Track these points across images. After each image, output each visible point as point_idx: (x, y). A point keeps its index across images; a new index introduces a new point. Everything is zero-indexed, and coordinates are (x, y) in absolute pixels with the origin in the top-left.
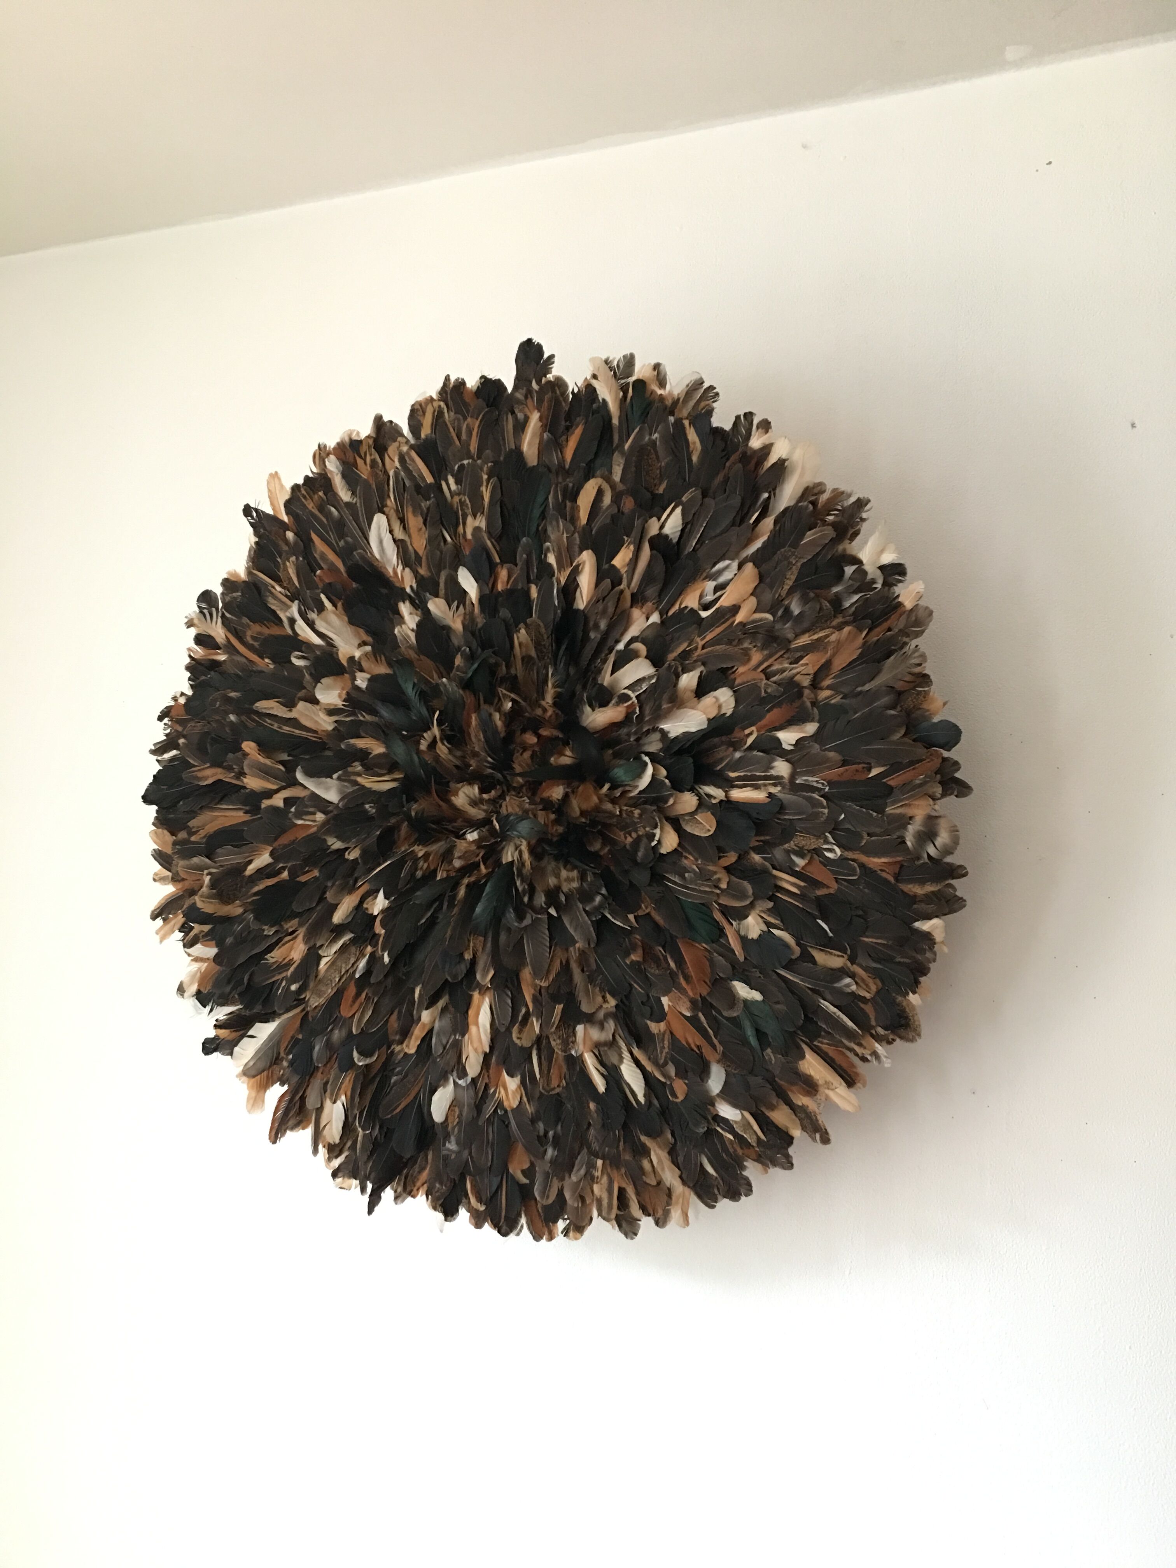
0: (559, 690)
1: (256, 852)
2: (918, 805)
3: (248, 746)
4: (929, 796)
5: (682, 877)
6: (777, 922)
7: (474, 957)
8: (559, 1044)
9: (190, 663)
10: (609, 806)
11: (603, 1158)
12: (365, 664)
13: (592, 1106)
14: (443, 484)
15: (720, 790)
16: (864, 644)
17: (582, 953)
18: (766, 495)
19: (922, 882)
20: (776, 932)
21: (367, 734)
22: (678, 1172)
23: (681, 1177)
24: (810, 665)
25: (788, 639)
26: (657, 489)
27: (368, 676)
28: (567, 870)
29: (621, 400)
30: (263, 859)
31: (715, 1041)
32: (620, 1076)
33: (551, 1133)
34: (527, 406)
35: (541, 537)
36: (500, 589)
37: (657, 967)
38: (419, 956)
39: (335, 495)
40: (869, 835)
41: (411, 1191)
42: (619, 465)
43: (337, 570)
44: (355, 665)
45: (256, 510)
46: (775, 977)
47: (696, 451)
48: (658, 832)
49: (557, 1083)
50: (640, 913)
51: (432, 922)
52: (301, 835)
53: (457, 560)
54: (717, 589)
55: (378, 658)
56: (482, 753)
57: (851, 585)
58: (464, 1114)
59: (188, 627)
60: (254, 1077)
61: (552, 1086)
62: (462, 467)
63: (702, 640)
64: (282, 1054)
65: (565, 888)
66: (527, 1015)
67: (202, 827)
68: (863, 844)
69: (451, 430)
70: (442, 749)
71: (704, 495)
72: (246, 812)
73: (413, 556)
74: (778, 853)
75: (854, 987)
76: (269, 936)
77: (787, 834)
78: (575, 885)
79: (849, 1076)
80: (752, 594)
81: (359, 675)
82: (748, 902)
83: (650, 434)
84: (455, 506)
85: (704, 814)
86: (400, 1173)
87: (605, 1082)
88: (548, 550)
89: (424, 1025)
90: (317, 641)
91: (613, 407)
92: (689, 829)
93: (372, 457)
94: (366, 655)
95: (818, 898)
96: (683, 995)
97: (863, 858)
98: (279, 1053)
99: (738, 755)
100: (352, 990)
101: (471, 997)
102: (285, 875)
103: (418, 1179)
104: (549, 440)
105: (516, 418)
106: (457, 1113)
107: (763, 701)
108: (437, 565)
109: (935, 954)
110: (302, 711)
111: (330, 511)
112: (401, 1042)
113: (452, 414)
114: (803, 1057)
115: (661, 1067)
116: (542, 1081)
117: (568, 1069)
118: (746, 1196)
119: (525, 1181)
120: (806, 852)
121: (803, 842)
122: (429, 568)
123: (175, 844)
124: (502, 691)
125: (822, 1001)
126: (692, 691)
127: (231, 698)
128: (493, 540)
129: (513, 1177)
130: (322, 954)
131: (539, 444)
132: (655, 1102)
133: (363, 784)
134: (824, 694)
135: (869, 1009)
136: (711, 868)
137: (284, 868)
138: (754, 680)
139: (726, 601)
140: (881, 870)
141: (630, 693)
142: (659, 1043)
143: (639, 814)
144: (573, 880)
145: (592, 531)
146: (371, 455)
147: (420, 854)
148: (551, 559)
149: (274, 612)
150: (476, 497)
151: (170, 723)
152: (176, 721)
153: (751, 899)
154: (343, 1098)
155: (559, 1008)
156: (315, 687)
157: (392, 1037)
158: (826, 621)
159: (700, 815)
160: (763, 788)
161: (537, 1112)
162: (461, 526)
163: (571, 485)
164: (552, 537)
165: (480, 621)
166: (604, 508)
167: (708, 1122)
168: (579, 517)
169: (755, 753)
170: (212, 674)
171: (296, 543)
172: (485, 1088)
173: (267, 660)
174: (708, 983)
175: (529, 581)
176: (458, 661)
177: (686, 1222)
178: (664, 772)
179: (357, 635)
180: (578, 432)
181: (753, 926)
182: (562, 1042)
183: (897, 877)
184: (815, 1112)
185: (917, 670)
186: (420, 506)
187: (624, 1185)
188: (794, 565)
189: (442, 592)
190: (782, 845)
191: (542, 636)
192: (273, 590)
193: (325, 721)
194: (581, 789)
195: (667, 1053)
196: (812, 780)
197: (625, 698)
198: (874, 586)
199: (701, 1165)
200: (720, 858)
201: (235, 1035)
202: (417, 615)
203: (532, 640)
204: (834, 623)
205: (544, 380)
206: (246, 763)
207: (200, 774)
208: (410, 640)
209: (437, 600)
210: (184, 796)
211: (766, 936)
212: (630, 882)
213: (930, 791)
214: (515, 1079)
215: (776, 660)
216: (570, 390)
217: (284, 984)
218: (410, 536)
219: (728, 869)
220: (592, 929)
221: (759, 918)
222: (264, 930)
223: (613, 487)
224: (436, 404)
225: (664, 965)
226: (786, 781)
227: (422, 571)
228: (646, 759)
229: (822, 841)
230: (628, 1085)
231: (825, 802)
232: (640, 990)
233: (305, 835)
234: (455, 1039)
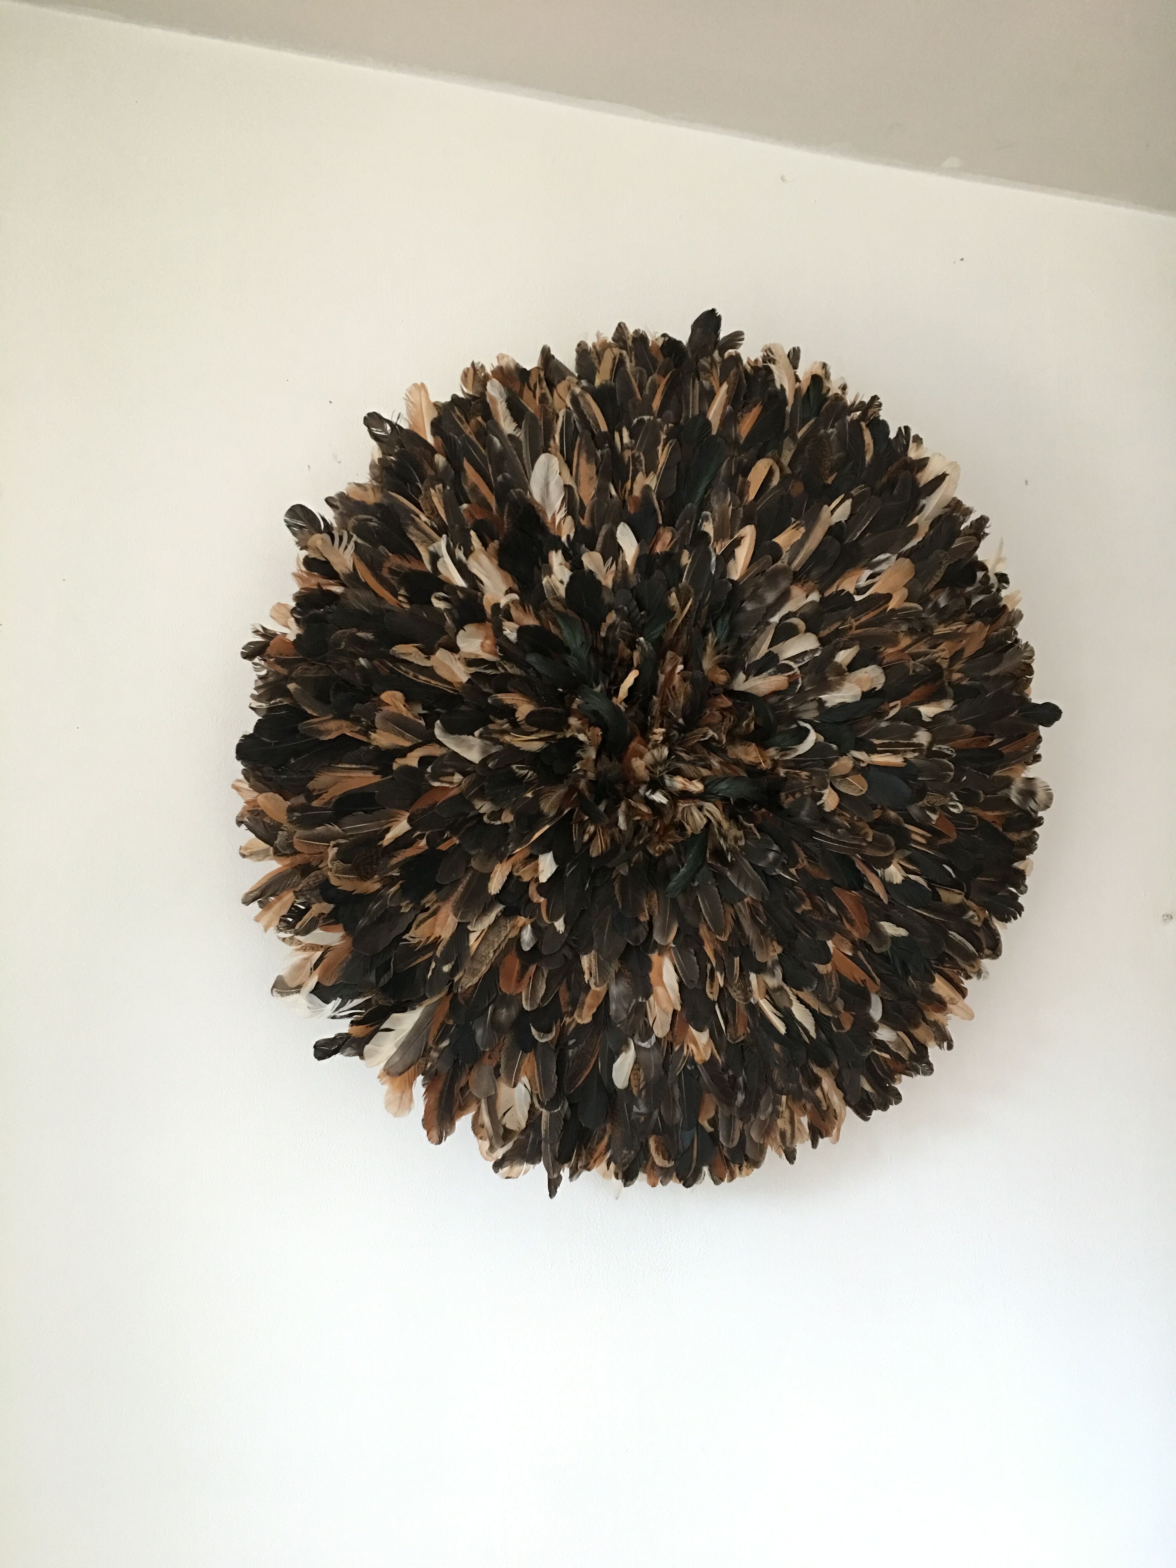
1: (392, 818)
2: (1017, 769)
6: (914, 868)
7: (651, 917)
8: (740, 995)
11: (787, 1095)
12: (514, 613)
14: (617, 435)
15: (867, 755)
16: (987, 636)
17: (752, 907)
19: (1019, 831)
20: (912, 877)
21: (514, 689)
22: (842, 1094)
23: (844, 1098)
25: (932, 627)
26: (827, 480)
27: (517, 626)
29: (797, 390)
30: (401, 827)
31: (874, 975)
32: (794, 1017)
33: (741, 1080)
34: (712, 375)
35: (704, 504)
36: (659, 551)
37: (821, 914)
39: (497, 425)
40: (984, 793)
41: (588, 1164)
42: (790, 450)
43: (488, 507)
44: (502, 613)
47: (870, 452)
48: (826, 792)
49: (742, 1032)
50: (799, 867)
52: (441, 798)
53: (621, 516)
54: (872, 577)
55: (527, 608)
57: (979, 588)
58: (652, 1075)
59: (298, 549)
60: (400, 1074)
61: (738, 1035)
62: (641, 422)
63: (856, 621)
64: (430, 1043)
67: (324, 791)
68: (980, 801)
69: (633, 380)
71: (872, 492)
72: (376, 773)
73: (578, 505)
74: (914, 810)
76: (406, 913)
77: (921, 793)
78: (742, 843)
79: (963, 991)
80: (905, 586)
81: (506, 624)
82: (891, 853)
83: (826, 428)
84: (626, 459)
85: (856, 776)
87: (783, 1024)
88: (706, 518)
89: (597, 992)
90: (459, 581)
91: (789, 395)
92: (842, 789)
93: (543, 391)
94: (513, 602)
96: (845, 937)
97: (981, 813)
98: (428, 1043)
99: (881, 724)
101: (650, 958)
102: (424, 843)
103: (596, 1150)
105: (701, 384)
106: (642, 1076)
107: (910, 679)
108: (598, 519)
109: (1026, 887)
110: (442, 660)
111: (492, 440)
112: (572, 1013)
113: (633, 365)
114: (933, 981)
115: (829, 1005)
116: (728, 1031)
117: (751, 1017)
119: (710, 1129)
120: (937, 808)
121: (934, 800)
122: (592, 520)
123: (291, 810)
125: (950, 932)
126: (847, 666)
127: (360, 639)
128: (661, 500)
129: (703, 1128)
130: (472, 930)
131: (722, 415)
132: (823, 1036)
133: (511, 742)
134: (956, 676)
136: (860, 824)
137: (421, 837)
138: (902, 659)
139: (878, 589)
140: (994, 822)
141: (791, 663)
142: (828, 982)
143: (807, 776)
144: (741, 839)
146: (541, 388)
148: (709, 528)
149: (412, 543)
150: (651, 455)
151: (263, 663)
152: (276, 661)
153: (893, 849)
154: (525, 1080)
155: (737, 960)
156: (457, 633)
157: (564, 1010)
159: (854, 777)
160: (902, 754)
161: (728, 1061)
162: (630, 481)
163: (745, 460)
164: (716, 507)
165: (633, 581)
166: (771, 487)
167: (871, 1046)
168: (748, 492)
169: (899, 723)
170: (328, 608)
171: (446, 468)
172: (668, 1046)
173: (400, 598)
174: (868, 925)
179: (506, 580)
180: (756, 411)
181: (895, 873)
182: (743, 992)
183: (1004, 827)
184: (943, 1025)
186: (596, 454)
188: (943, 565)
189: (599, 546)
190: (918, 802)
192: (417, 519)
193: (461, 672)
195: (835, 991)
196: (945, 748)
197: (785, 668)
199: (861, 1085)
201: (368, 1031)
202: (566, 566)
204: (963, 617)
205: (727, 354)
206: (381, 715)
207: (322, 727)
208: (560, 593)
209: (592, 553)
211: (906, 880)
215: (922, 644)
217: (433, 965)
218: (577, 484)
219: (871, 825)
221: (899, 865)
222: (401, 908)
223: (781, 470)
224: (616, 351)
225: (825, 912)
226: (925, 748)
227: (585, 522)
228: (808, 726)
229: (949, 799)
230: (800, 1024)
231: (953, 766)
232: (807, 935)
233: (444, 799)
234: (638, 1002)
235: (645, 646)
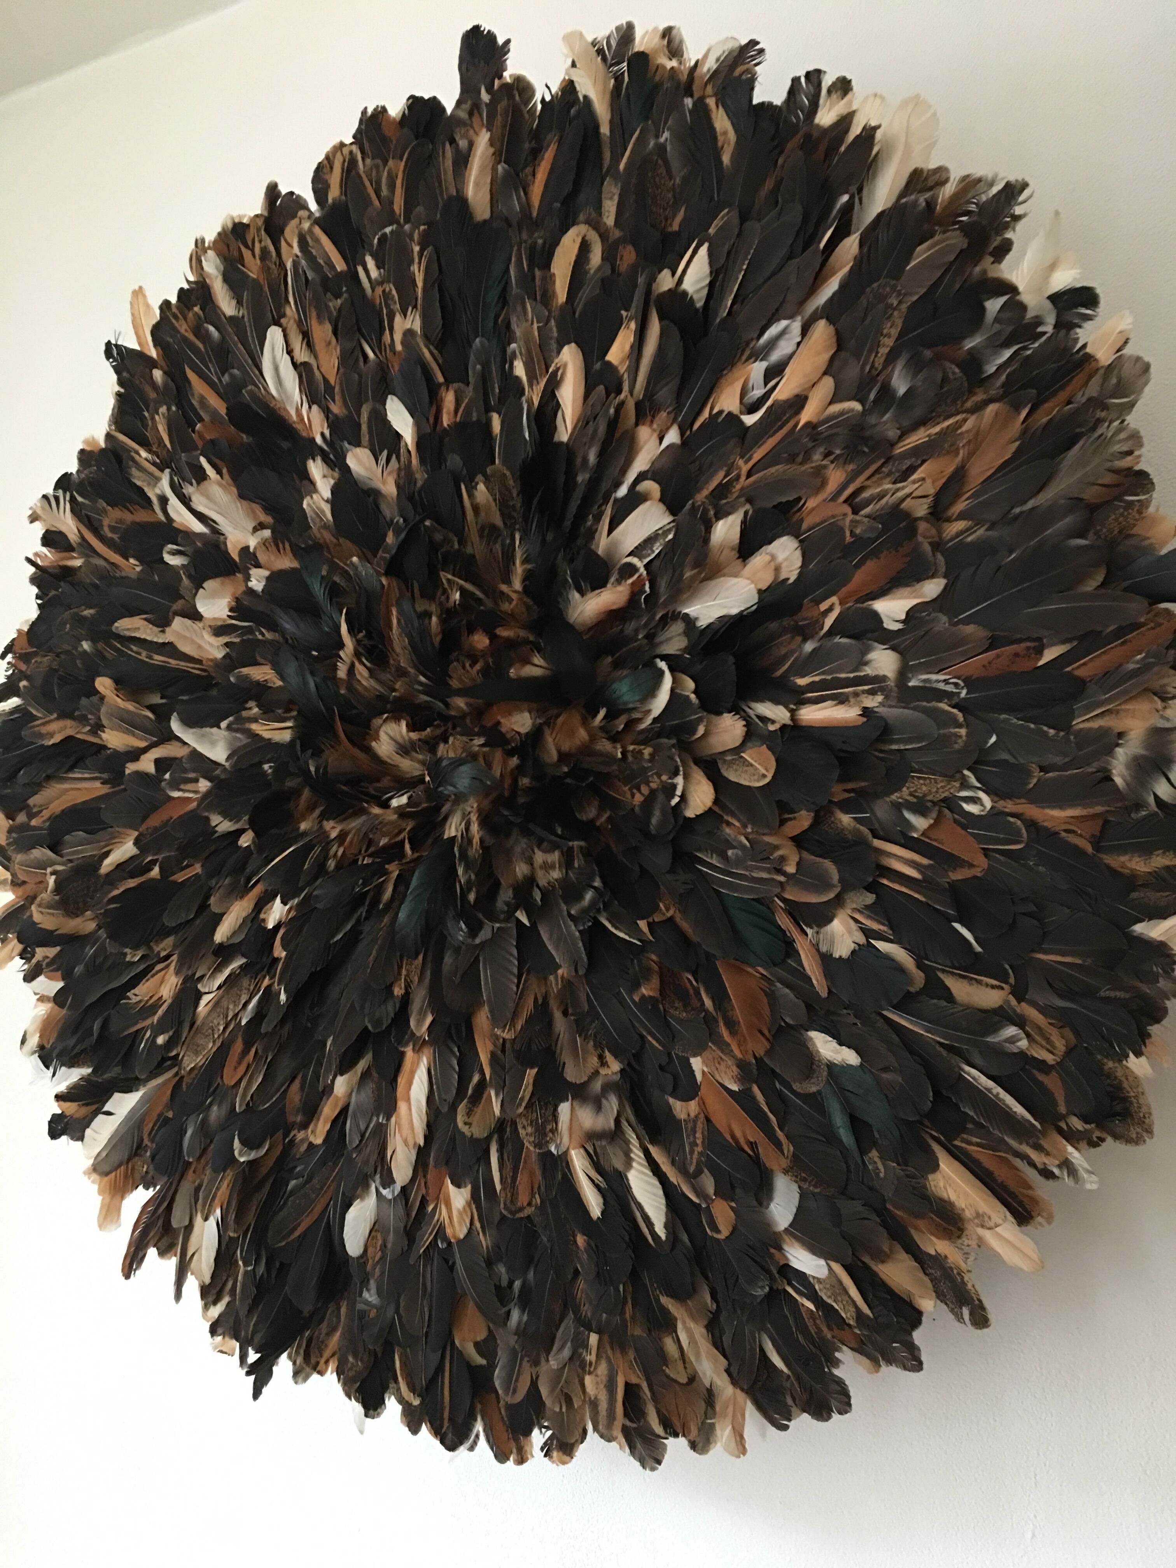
0: (529, 566)
1: (114, 840)
2: (1134, 710)
3: (104, 684)
4: (1155, 694)
5: (724, 856)
6: (882, 927)
8: (531, 1135)
9: (35, 573)
10: (605, 745)
12: (262, 557)
13: (581, 1240)
14: (360, 269)
15: (781, 708)
16: (1024, 432)
17: (568, 984)
18: (845, 198)
19: (1146, 851)
20: (881, 945)
21: (265, 659)
23: (727, 1371)
24: (929, 481)
25: (888, 441)
26: (671, 225)
27: (267, 573)
28: (544, 851)
29: (612, 93)
31: (780, 1135)
32: (628, 1189)
33: (517, 1284)
34: (472, 127)
35: (504, 335)
36: (445, 424)
37: (685, 1006)
38: (334, 992)
39: (215, 308)
40: (1042, 769)
41: (318, 1363)
42: (611, 198)
44: (249, 557)
45: (116, 345)
46: (880, 1023)
47: (729, 144)
48: (679, 780)
50: (657, 918)
51: (353, 937)
52: (177, 813)
55: (281, 546)
56: (410, 670)
57: (998, 334)
58: (389, 1245)
59: (31, 522)
60: (107, 1174)
61: (519, 1204)
63: (746, 462)
64: (146, 1141)
65: (543, 879)
66: (482, 1086)
67: (45, 806)
68: (1031, 785)
69: (367, 183)
70: (362, 672)
71: (744, 218)
73: (322, 387)
74: (881, 810)
75: (1023, 1044)
76: (134, 963)
78: (556, 874)
79: (1021, 1203)
80: (825, 373)
81: (254, 572)
82: (831, 895)
83: (657, 136)
84: (378, 302)
85: (756, 749)
86: (301, 1332)
87: (601, 1200)
88: (514, 356)
89: (337, 1098)
90: (198, 527)
92: (733, 775)
93: (263, 244)
94: (264, 543)
95: (953, 885)
96: (725, 1054)
97: (1033, 812)
98: (142, 1140)
99: (809, 647)
100: (238, 1046)
101: (403, 1054)
102: (155, 872)
104: (507, 175)
106: (380, 1242)
107: (848, 551)
108: (355, 399)
111: (207, 330)
112: (305, 1126)
113: (368, 161)
114: (935, 1167)
115: (692, 1177)
116: (503, 1195)
117: (544, 1176)
118: (840, 1413)
120: (929, 804)
123: (10, 831)
124: (445, 576)
125: (967, 1068)
126: (733, 549)
127: (84, 618)
128: (431, 347)
129: (460, 1353)
130: (203, 990)
131: (492, 183)
132: (685, 1238)
133: (260, 733)
135: (1052, 1082)
136: (768, 839)
137: (153, 862)
138: (833, 517)
139: (784, 391)
140: (1067, 831)
141: (635, 560)
142: (688, 1136)
143: (650, 754)
144: (552, 867)
145: (574, 313)
146: (260, 241)
147: (334, 834)
148: (519, 370)
150: (405, 284)
152: (23, 657)
153: (839, 889)
154: (218, 1212)
156: (196, 594)
157: (291, 1118)
158: (954, 401)
159: (748, 751)
160: (852, 700)
161: (497, 1246)
162: (387, 332)
163: (540, 241)
165: (420, 477)
166: (592, 272)
167: (772, 1279)
168: (554, 292)
169: (837, 639)
170: (64, 587)
171: (165, 385)
172: (421, 1201)
173: (132, 561)
174: (766, 1032)
175: (488, 409)
176: (390, 538)
177: (741, 1448)
178: (691, 685)
180: (549, 155)
182: (537, 1130)
183: (1097, 843)
184: (958, 1268)
185: (1126, 462)
186: (327, 307)
187: (634, 1380)
188: (895, 309)
189: (365, 438)
191: (510, 491)
192: (137, 457)
193: (211, 645)
194: (561, 720)
195: (700, 1154)
196: (937, 679)
197: (630, 569)
198: (1040, 329)
199: (762, 1351)
200: (782, 822)
201: (85, 1111)
202: (333, 478)
203: (495, 500)
204: (969, 404)
205: (497, 83)
206: (103, 709)
207: (44, 730)
208: (325, 516)
209: (358, 450)
210: (25, 762)
212: (641, 866)
213: (1156, 685)
214: (462, 1190)
215: (869, 478)
216: (538, 97)
218: (316, 357)
219: (798, 841)
220: (581, 944)
221: (851, 922)
222: (126, 954)
223: (604, 236)
224: (346, 151)
225: (695, 1003)
226: (891, 684)
227: (336, 408)
228: (663, 665)
229: (957, 784)
230: (640, 1206)
231: (960, 717)
232: (657, 1045)
233: (182, 812)
234: (378, 1123)
235: (360, 568)
